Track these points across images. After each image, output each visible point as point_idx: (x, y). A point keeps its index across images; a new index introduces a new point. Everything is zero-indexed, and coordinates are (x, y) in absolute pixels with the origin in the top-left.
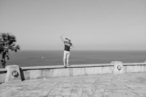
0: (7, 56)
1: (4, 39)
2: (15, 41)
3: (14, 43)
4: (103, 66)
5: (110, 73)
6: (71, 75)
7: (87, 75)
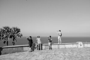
0: (16, 40)
1: (15, 30)
2: (20, 31)
3: (19, 32)
4: (73, 44)
5: (76, 47)
6: (59, 48)
7: (65, 48)
